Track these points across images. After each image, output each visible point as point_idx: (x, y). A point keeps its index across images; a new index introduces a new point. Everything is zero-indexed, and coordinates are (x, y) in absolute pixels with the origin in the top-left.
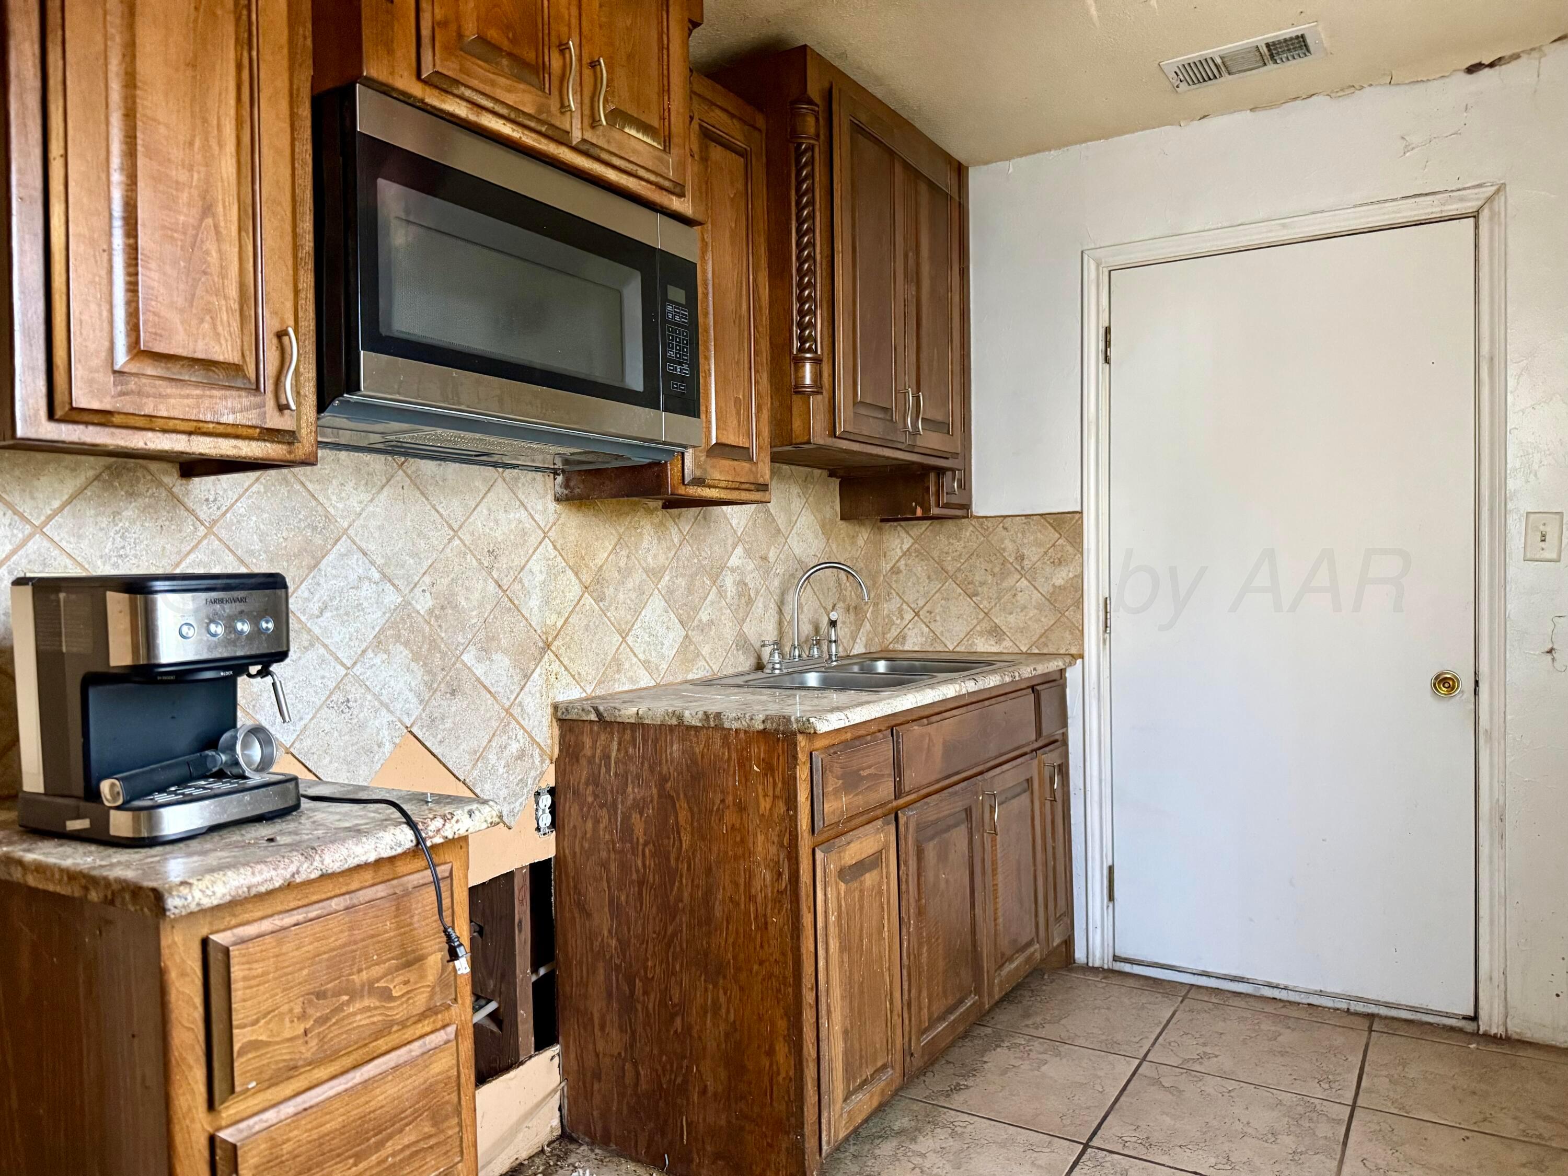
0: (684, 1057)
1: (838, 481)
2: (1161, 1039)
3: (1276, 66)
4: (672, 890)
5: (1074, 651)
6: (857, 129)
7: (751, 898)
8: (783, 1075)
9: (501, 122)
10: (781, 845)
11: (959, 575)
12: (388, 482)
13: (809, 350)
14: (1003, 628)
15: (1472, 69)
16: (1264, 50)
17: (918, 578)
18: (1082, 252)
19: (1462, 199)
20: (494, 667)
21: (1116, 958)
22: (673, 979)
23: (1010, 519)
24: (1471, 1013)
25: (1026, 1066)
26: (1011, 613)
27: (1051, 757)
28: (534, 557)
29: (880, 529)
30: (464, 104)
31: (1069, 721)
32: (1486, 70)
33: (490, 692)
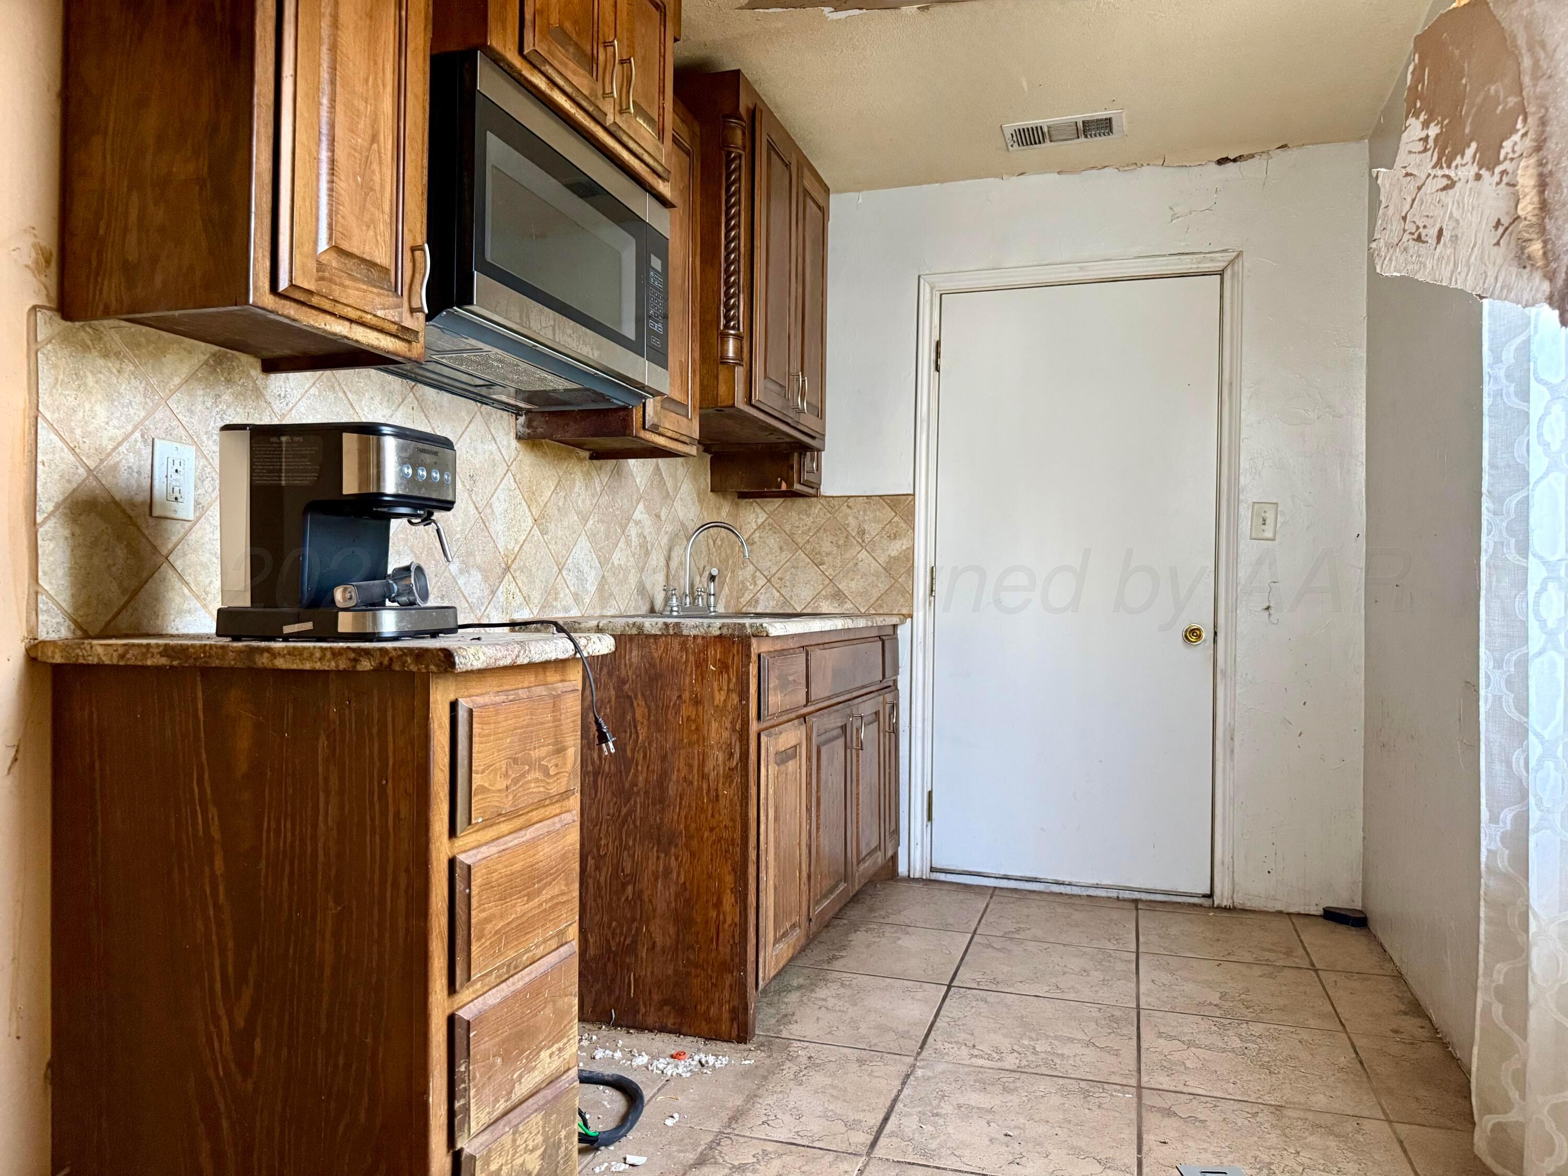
0: (634, 920)
1: (709, 456)
2: (983, 921)
3: (1086, 140)
4: (627, 776)
5: (905, 611)
6: (771, 147)
7: (704, 776)
8: (729, 921)
9: (564, 98)
10: (734, 730)
11: (808, 546)
12: (403, 400)
13: (733, 328)
14: (845, 592)
15: (1222, 161)
16: (1080, 125)
17: (771, 549)
18: (919, 277)
19: (1212, 260)
20: (471, 580)
21: (933, 870)
22: (626, 852)
23: (853, 499)
24: (1208, 892)
25: (884, 940)
26: (852, 580)
27: (889, 698)
28: (501, 487)
29: (737, 505)
30: (544, 79)
31: (900, 670)
32: (1231, 164)
33: (467, 602)
